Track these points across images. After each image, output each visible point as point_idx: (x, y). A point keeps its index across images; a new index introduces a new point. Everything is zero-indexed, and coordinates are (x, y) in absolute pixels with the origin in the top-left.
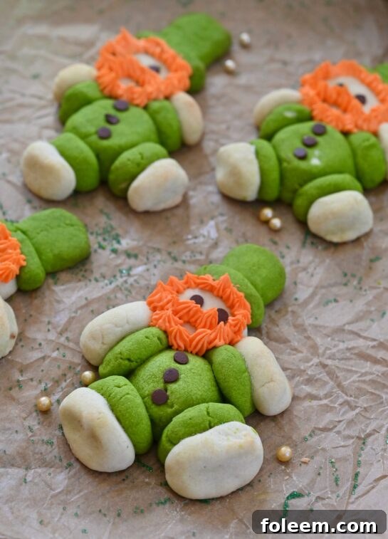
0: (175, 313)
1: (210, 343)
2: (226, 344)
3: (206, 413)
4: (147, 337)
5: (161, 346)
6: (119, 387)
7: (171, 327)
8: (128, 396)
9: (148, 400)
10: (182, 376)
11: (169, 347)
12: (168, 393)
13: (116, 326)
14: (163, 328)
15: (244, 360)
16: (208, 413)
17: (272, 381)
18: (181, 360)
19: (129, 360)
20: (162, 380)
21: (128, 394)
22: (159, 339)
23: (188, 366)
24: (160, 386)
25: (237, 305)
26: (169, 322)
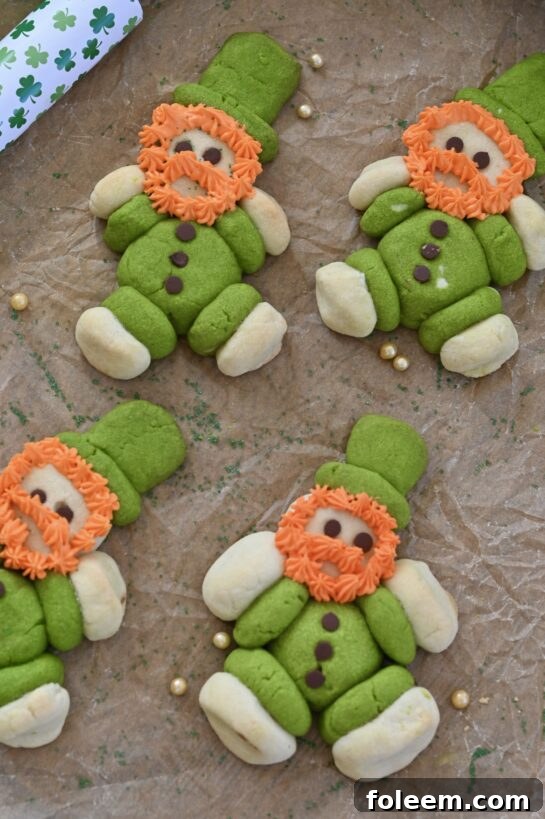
0: (311, 555)
1: (359, 590)
2: (378, 587)
3: (372, 698)
4: (286, 602)
5: (302, 604)
6: (268, 679)
7: (311, 579)
8: (281, 691)
9: (302, 683)
10: (337, 649)
11: (311, 600)
12: (324, 673)
13: (248, 589)
14: (302, 581)
15: (402, 608)
16: (375, 697)
17: (438, 629)
18: (330, 623)
19: (270, 632)
20: (314, 658)
21: (280, 688)
22: (300, 597)
23: (340, 632)
24: (314, 664)
25: (381, 527)
26: (307, 571)
